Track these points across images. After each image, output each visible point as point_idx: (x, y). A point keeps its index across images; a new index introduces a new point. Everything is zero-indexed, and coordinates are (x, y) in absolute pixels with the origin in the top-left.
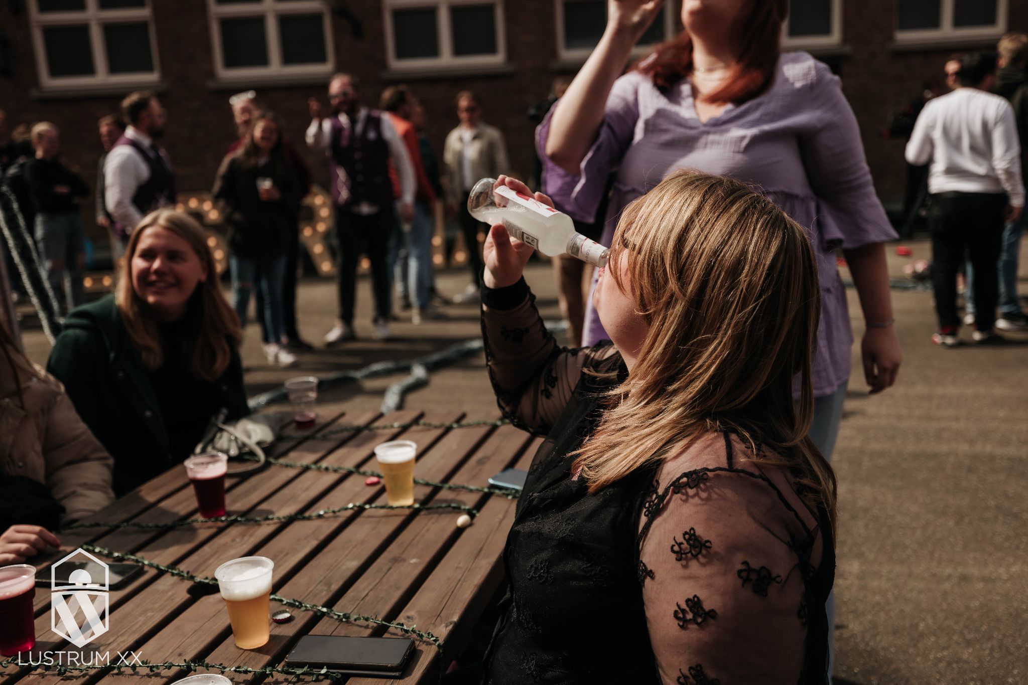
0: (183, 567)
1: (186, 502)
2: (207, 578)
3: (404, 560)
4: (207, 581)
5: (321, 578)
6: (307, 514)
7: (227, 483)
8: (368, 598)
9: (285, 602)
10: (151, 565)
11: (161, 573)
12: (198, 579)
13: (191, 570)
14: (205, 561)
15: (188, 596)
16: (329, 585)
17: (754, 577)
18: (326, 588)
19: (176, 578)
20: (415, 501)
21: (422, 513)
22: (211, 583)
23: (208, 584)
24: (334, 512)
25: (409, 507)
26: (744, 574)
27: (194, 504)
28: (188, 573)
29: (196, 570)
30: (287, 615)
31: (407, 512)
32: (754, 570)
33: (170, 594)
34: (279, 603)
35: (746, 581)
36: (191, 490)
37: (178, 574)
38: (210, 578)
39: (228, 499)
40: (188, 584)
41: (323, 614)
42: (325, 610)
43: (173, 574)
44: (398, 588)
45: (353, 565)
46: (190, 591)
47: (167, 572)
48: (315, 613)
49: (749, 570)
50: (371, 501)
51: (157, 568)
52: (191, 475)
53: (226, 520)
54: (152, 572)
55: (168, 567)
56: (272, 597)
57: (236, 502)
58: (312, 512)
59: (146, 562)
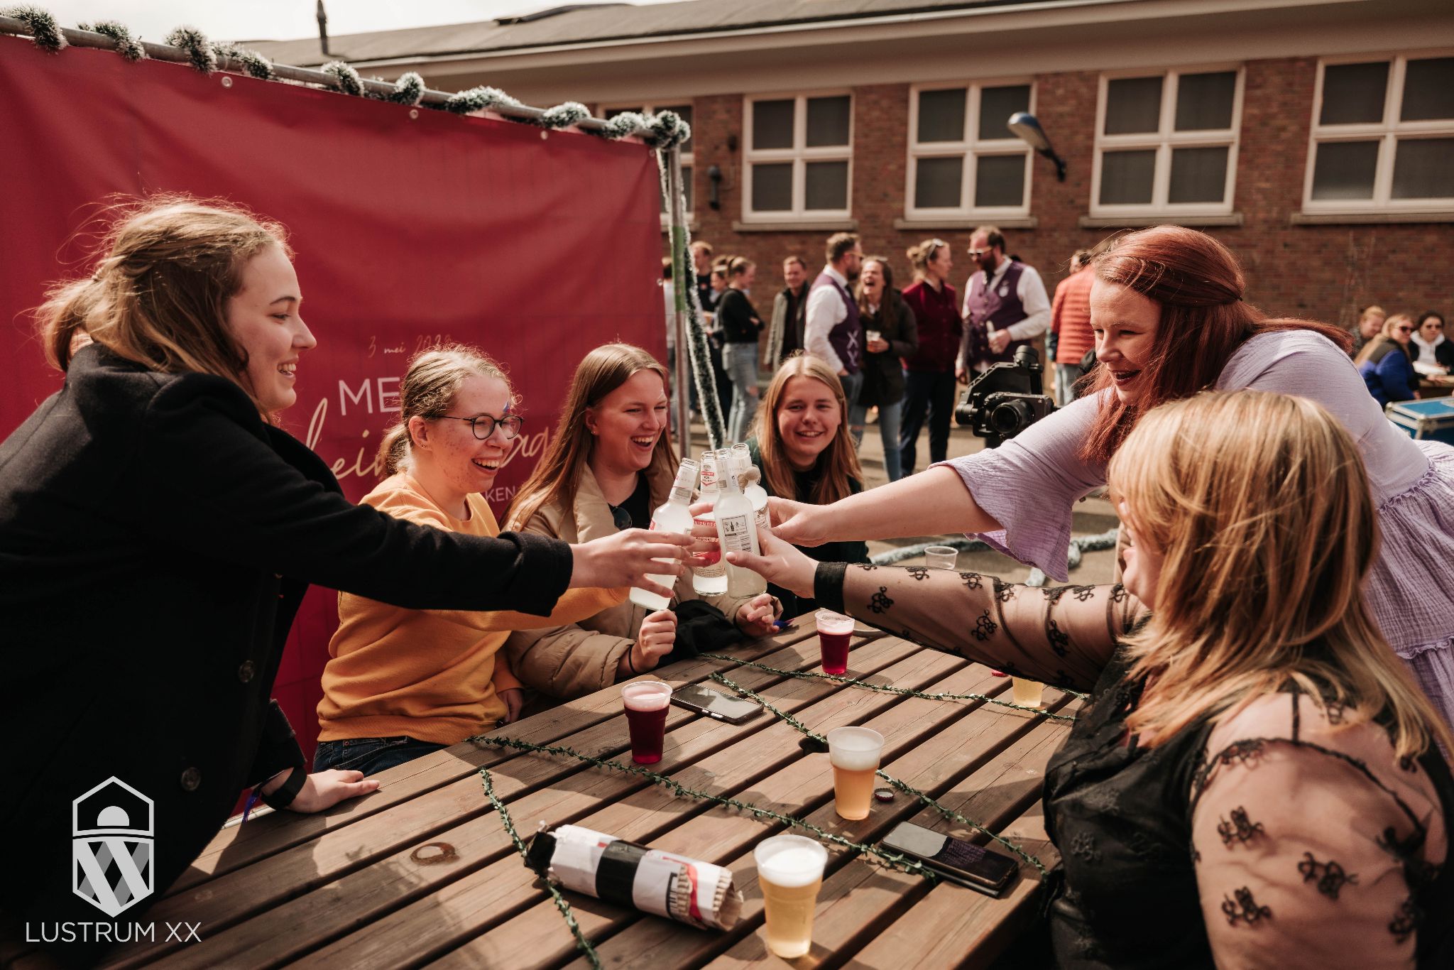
0: (798, 717)
1: (811, 652)
2: (819, 735)
3: (1021, 768)
4: (818, 738)
5: (931, 765)
6: (925, 692)
7: (853, 641)
8: (975, 799)
9: (889, 781)
10: (770, 708)
11: (778, 718)
12: (810, 734)
13: (805, 723)
14: (820, 717)
15: (799, 748)
16: (937, 774)
17: (1321, 873)
18: (933, 777)
19: (791, 726)
20: (1043, 704)
21: (1048, 720)
22: (822, 740)
23: (819, 741)
24: (954, 697)
25: (1035, 711)
26: (1307, 868)
27: (818, 656)
28: (802, 725)
29: (810, 723)
30: (888, 795)
31: (1033, 715)
32: (1320, 865)
33: (783, 741)
34: (884, 780)
35: (1309, 877)
36: (817, 640)
37: (793, 724)
38: (822, 736)
39: (851, 657)
40: (802, 736)
41: (926, 804)
42: (928, 800)
43: (788, 723)
44: (1009, 798)
45: (966, 759)
46: (802, 743)
47: (784, 718)
48: (918, 801)
49: (1313, 863)
50: (993, 694)
51: (775, 712)
52: (820, 628)
53: (845, 680)
54: (769, 716)
55: (785, 714)
56: (878, 771)
57: (858, 662)
58: (931, 691)
59: (766, 705)
